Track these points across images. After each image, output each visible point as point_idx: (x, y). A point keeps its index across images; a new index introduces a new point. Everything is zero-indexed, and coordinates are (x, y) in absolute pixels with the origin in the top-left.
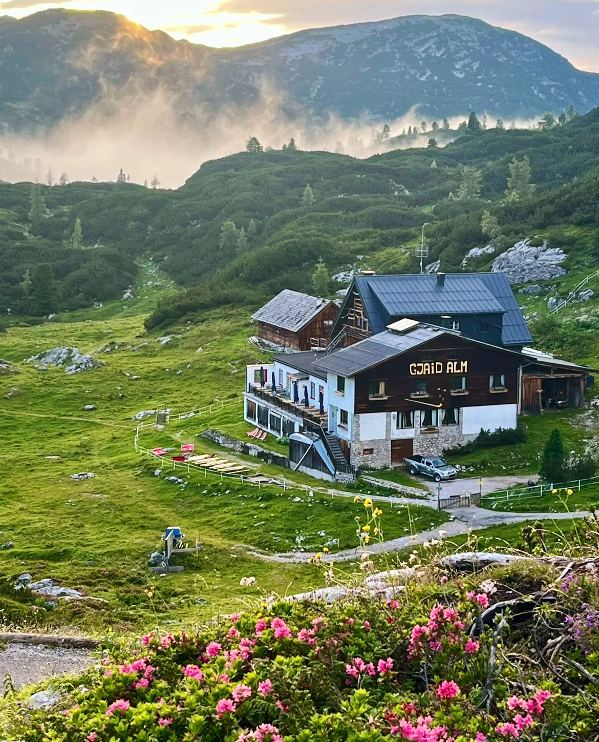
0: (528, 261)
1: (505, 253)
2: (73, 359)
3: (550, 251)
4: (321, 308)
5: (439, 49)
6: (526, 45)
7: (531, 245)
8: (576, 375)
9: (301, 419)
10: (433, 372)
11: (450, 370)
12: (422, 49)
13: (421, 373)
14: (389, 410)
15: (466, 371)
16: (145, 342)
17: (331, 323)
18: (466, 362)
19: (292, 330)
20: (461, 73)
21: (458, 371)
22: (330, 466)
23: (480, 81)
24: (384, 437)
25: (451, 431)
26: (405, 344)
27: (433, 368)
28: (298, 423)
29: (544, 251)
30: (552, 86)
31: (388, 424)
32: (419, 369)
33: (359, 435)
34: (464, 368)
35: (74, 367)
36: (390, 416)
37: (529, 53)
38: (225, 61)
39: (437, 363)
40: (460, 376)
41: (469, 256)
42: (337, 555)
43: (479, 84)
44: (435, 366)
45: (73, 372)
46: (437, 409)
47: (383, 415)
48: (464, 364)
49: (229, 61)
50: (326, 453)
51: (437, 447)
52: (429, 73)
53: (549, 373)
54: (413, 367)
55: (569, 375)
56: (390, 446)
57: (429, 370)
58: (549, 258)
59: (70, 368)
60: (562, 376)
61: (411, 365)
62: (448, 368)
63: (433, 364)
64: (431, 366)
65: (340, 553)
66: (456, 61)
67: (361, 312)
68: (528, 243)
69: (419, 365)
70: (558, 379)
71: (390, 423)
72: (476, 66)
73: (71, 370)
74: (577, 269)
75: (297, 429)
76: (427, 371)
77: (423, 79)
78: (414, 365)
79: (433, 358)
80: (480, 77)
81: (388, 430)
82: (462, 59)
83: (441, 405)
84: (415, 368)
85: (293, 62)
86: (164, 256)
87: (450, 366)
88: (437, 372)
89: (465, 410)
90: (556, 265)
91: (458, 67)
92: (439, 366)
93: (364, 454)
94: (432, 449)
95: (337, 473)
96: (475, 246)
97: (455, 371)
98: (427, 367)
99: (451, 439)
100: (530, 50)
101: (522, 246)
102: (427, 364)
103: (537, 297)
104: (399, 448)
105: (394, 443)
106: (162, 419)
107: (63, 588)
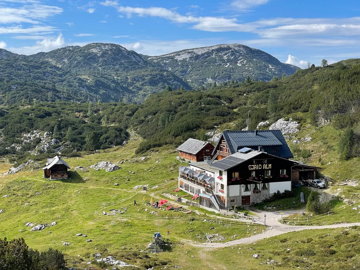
0: (284, 126)
1: (274, 124)
2: (108, 166)
3: (292, 123)
4: (205, 145)
5: (232, 56)
6: (263, 54)
7: (285, 120)
8: (312, 170)
9: (203, 188)
10: (258, 169)
11: (264, 168)
12: (226, 56)
13: (253, 169)
14: (240, 184)
15: (271, 168)
16: (135, 159)
17: (209, 150)
18: (271, 164)
19: (193, 154)
20: (240, 64)
21: (268, 168)
22: (218, 207)
23: (247, 67)
24: (239, 195)
25: (265, 192)
26: (247, 157)
27: (258, 167)
28: (202, 189)
29: (290, 123)
30: (273, 68)
31: (240, 190)
32: (252, 167)
33: (229, 194)
34: (270, 167)
35: (109, 169)
36: (241, 186)
37: (264, 57)
38: (155, 61)
39: (259, 165)
40: (269, 170)
41: (259, 125)
42: (225, 244)
43: (246, 68)
44: (258, 166)
45: (109, 170)
46: (259, 183)
47: (238, 186)
48: (270, 165)
49: (157, 61)
50: (215, 201)
51: (260, 199)
52: (228, 64)
53: (302, 169)
54: (250, 167)
55: (309, 170)
56: (241, 199)
57: (256, 168)
58: (292, 125)
59: (108, 169)
60: (307, 170)
61: (249, 166)
62: (264, 167)
63: (258, 165)
64: (257, 166)
65: (227, 243)
66: (238, 60)
67: (225, 145)
68: (283, 120)
69: (252, 166)
70: (305, 172)
71: (241, 189)
72: (245, 62)
73: (108, 170)
74: (304, 129)
75: (201, 192)
76: (255, 168)
77: (226, 66)
78: (251, 166)
79: (258, 163)
80: (247, 66)
81: (240, 192)
82: (240, 60)
83: (261, 182)
84: (251, 167)
85: (180, 61)
86: (137, 129)
87: (264, 166)
88: (259, 169)
89: (271, 184)
90: (295, 128)
91: (239, 62)
92: (260, 166)
93: (231, 202)
94: (258, 200)
95: (220, 210)
96: (261, 121)
97: (267, 168)
98: (255, 167)
99: (265, 196)
100: (264, 56)
101: (281, 121)
102: (256, 165)
103: (288, 140)
104: (245, 199)
105: (243, 197)
106: (145, 189)
107: (118, 261)
